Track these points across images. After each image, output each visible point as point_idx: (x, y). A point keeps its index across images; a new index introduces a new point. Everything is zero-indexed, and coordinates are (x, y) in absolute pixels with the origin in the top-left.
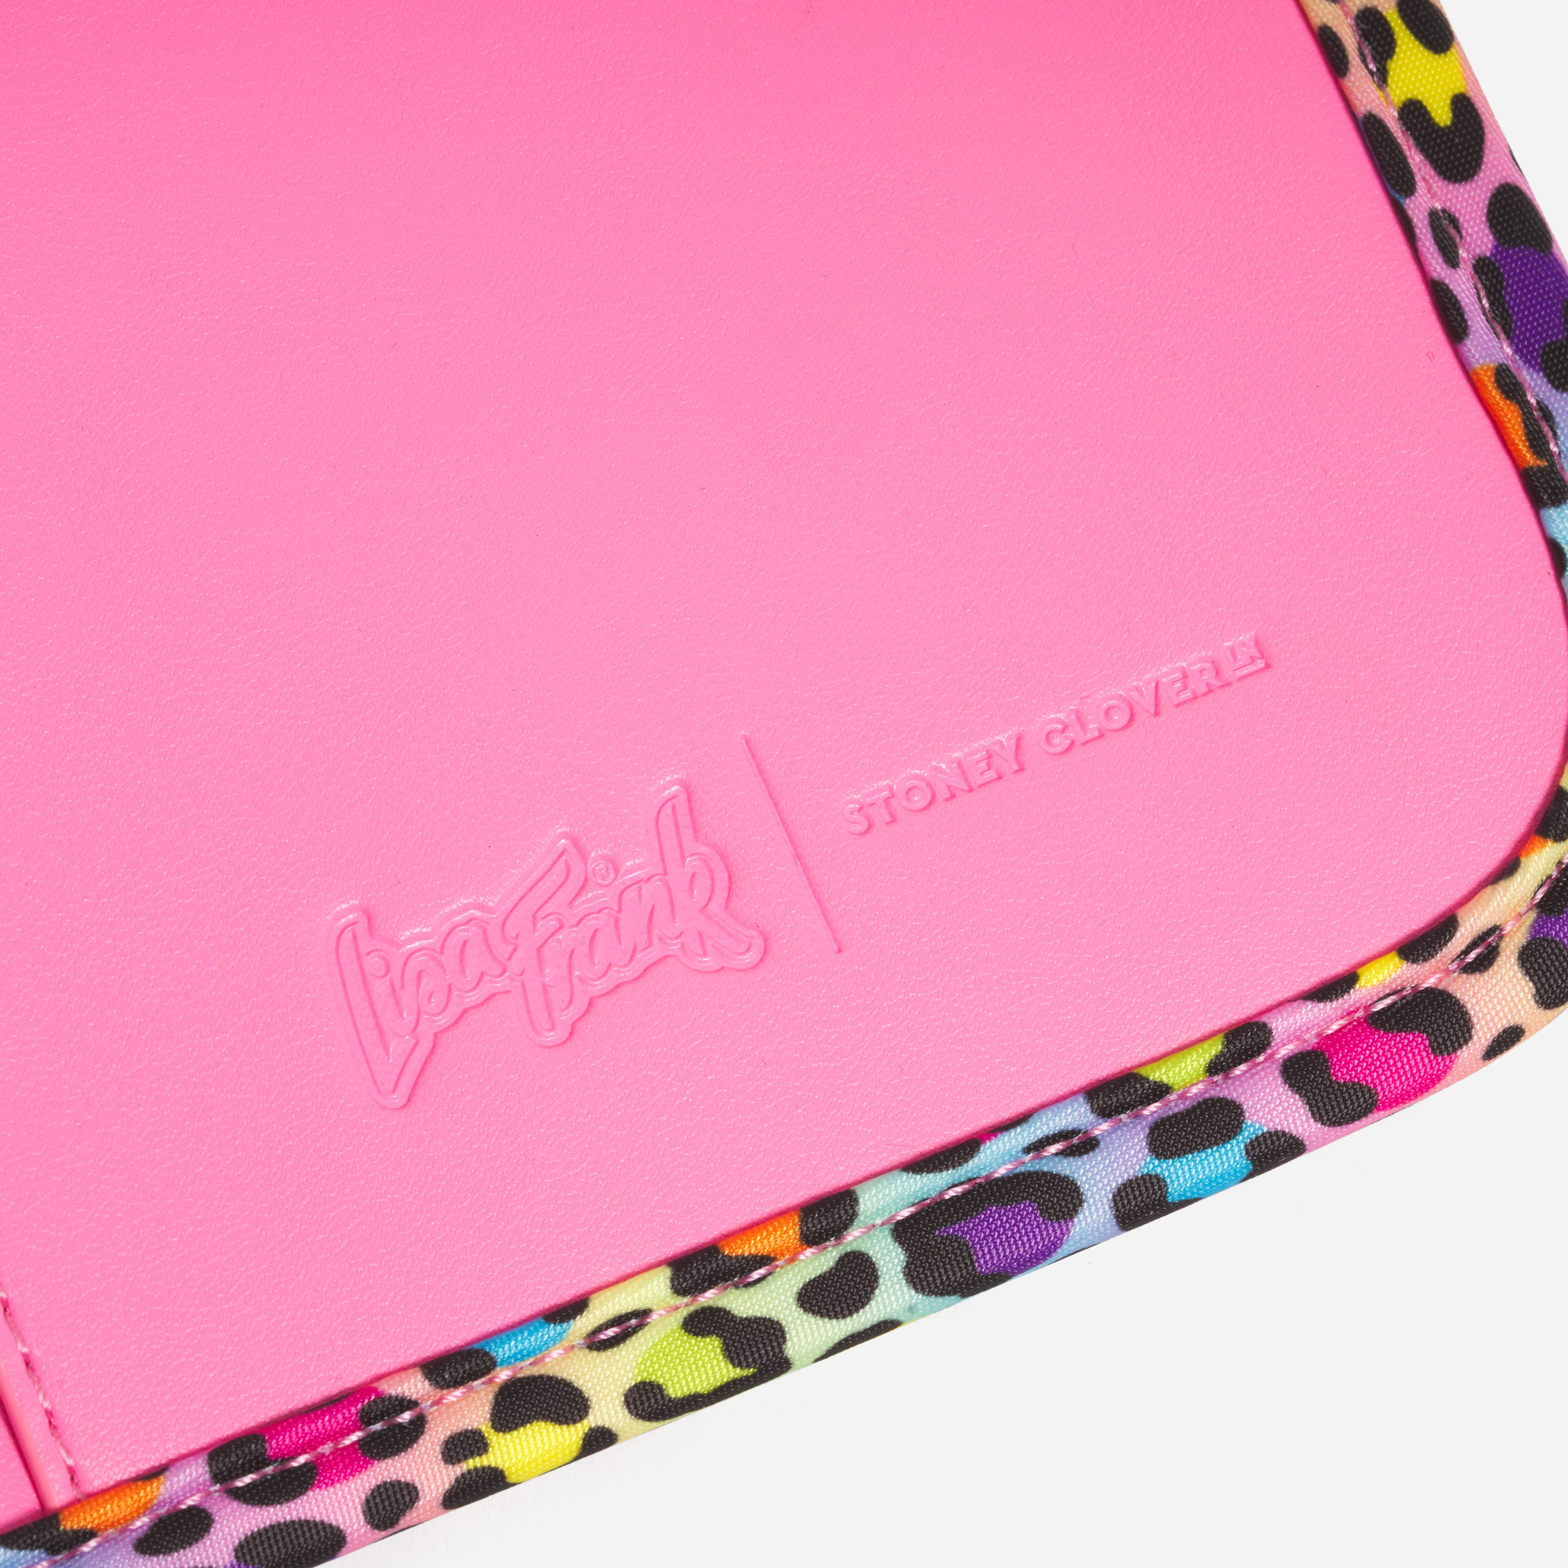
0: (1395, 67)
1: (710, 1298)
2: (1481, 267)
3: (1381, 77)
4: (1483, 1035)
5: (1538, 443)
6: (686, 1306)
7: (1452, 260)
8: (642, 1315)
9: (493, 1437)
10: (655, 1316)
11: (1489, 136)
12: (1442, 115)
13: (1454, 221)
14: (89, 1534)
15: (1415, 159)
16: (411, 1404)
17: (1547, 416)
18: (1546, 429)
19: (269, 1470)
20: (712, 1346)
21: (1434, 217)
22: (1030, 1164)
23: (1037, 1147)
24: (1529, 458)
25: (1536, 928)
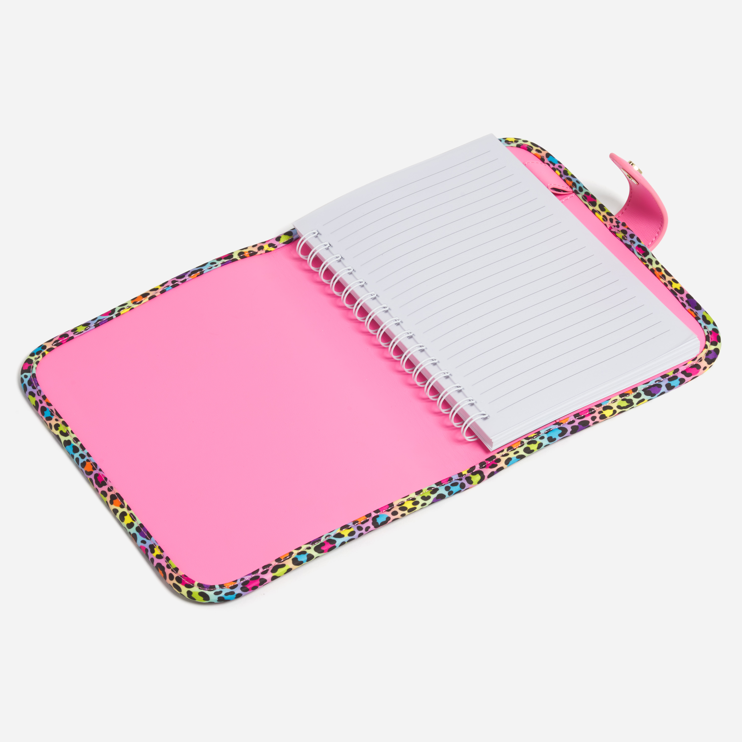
0: (673, 285)
1: (623, 398)
2: (686, 301)
3: (672, 286)
4: (702, 368)
5: (696, 315)
6: (620, 398)
7: (683, 300)
8: (617, 400)
9: (603, 411)
10: (618, 400)
11: (684, 290)
12: (679, 289)
13: (682, 298)
14: (562, 423)
15: (677, 293)
16: (593, 409)
17: (697, 313)
18: (697, 314)
19: (580, 417)
20: (625, 402)
21: (680, 297)
22: (655, 383)
23: (656, 382)
24: (695, 316)
25: (706, 357)
